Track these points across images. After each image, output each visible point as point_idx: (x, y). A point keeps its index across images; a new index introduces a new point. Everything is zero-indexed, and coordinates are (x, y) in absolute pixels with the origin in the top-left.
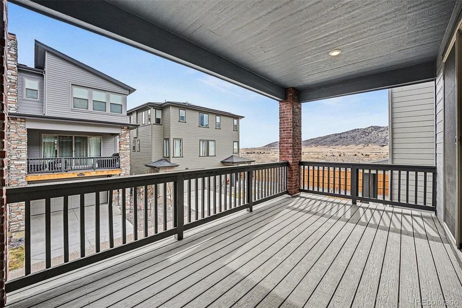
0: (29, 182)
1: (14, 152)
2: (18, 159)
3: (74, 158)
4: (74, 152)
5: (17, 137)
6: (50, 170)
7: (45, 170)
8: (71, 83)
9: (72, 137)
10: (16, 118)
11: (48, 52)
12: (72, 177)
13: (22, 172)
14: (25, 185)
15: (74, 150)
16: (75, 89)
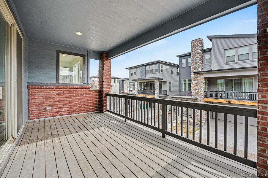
0: (205, 102)
1: (199, 88)
2: (201, 91)
3: (233, 92)
4: (233, 88)
5: (200, 82)
6: (216, 97)
7: (213, 97)
8: (224, 49)
9: (232, 79)
10: (200, 73)
11: (213, 38)
12: (223, 102)
13: (202, 96)
14: (204, 103)
15: (233, 87)
16: (227, 52)
